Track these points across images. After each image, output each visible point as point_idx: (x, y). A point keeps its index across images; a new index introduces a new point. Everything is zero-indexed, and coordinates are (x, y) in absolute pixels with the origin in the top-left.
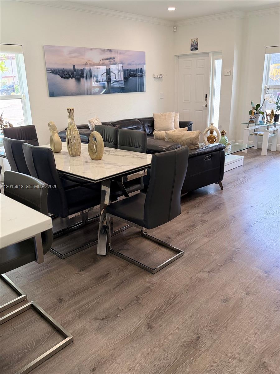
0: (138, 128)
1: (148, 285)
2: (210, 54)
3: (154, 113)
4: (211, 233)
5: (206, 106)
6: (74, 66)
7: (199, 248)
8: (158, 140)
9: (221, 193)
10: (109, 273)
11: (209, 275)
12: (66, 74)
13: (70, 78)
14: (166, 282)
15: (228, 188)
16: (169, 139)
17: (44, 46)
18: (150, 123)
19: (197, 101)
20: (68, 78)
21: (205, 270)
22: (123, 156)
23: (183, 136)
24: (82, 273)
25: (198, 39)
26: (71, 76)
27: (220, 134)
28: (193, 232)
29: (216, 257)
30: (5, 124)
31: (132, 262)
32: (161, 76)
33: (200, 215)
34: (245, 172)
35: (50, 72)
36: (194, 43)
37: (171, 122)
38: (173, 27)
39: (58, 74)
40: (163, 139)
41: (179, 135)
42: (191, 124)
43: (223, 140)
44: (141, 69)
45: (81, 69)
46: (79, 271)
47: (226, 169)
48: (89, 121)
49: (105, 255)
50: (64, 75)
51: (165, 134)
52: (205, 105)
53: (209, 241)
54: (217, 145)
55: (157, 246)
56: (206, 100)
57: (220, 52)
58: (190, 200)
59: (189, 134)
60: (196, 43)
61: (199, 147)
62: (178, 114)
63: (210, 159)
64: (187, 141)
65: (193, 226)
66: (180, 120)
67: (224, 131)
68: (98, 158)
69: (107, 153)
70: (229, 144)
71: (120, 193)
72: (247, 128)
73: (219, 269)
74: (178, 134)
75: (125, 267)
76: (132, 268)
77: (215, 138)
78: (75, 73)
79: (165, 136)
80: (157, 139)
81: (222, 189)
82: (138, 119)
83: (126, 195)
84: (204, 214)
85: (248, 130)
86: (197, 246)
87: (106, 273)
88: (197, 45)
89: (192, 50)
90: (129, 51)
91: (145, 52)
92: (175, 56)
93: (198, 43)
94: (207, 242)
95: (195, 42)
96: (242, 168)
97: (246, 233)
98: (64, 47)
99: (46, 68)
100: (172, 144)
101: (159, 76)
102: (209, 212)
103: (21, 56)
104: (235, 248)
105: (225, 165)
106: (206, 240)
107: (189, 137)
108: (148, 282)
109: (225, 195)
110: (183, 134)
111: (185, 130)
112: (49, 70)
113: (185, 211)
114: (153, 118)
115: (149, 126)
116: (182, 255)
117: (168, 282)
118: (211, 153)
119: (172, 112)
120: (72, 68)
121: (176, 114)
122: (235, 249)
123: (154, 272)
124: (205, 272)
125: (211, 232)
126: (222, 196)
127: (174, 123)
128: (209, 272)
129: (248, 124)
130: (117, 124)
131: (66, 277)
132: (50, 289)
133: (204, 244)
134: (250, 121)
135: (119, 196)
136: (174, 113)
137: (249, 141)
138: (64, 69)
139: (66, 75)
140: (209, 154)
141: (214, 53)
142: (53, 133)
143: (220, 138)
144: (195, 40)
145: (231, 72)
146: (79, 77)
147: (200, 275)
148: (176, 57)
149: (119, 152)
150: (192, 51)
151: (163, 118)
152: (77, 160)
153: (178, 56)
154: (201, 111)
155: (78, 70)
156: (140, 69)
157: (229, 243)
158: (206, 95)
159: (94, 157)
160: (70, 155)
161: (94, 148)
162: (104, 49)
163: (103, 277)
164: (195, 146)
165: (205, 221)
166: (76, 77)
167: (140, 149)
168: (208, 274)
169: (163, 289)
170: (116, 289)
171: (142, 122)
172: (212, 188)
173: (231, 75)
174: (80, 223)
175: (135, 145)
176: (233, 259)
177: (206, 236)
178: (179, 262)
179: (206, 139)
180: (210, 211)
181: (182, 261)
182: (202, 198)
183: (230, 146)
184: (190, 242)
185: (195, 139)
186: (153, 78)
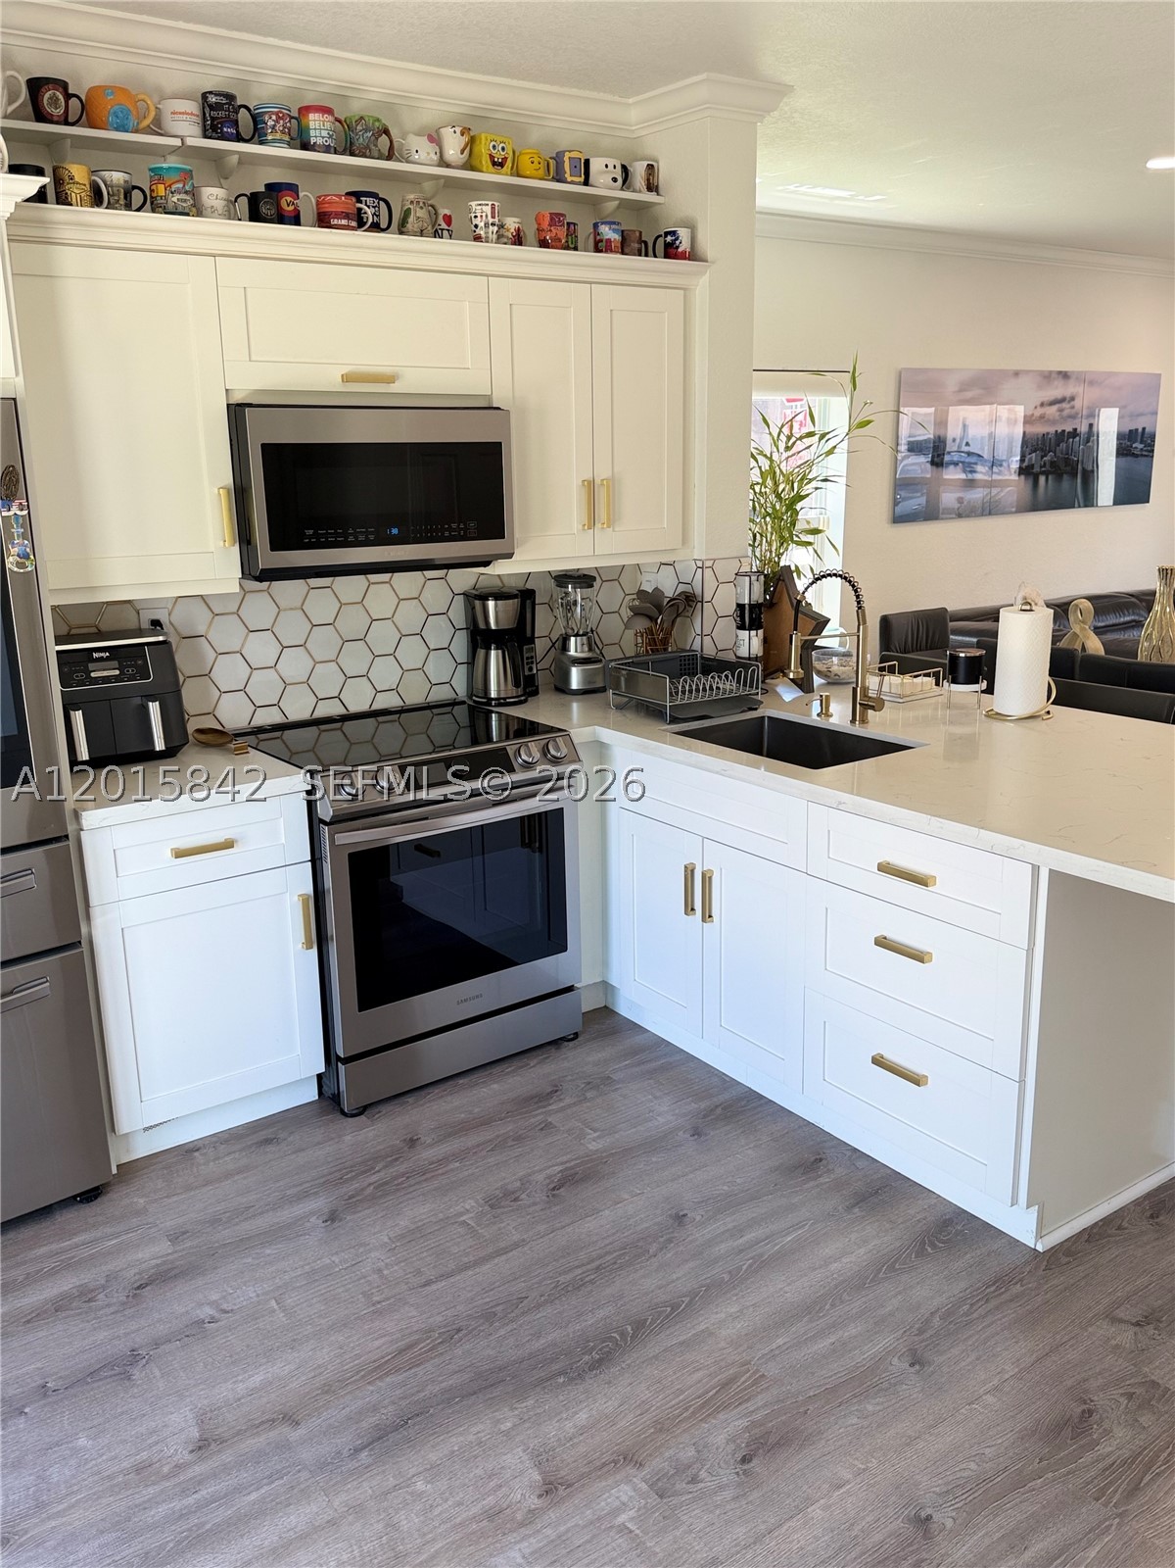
6: (965, 428)
13: (951, 464)
17: (900, 371)
20: (946, 465)
26: (955, 459)
39: (926, 455)
44: (1144, 429)
50: (937, 456)
90: (1114, 372)
91: (1160, 375)
98: (952, 371)
120: (959, 434)
139: (944, 455)
155: (973, 440)
156: (1140, 430)
162: (1051, 372)
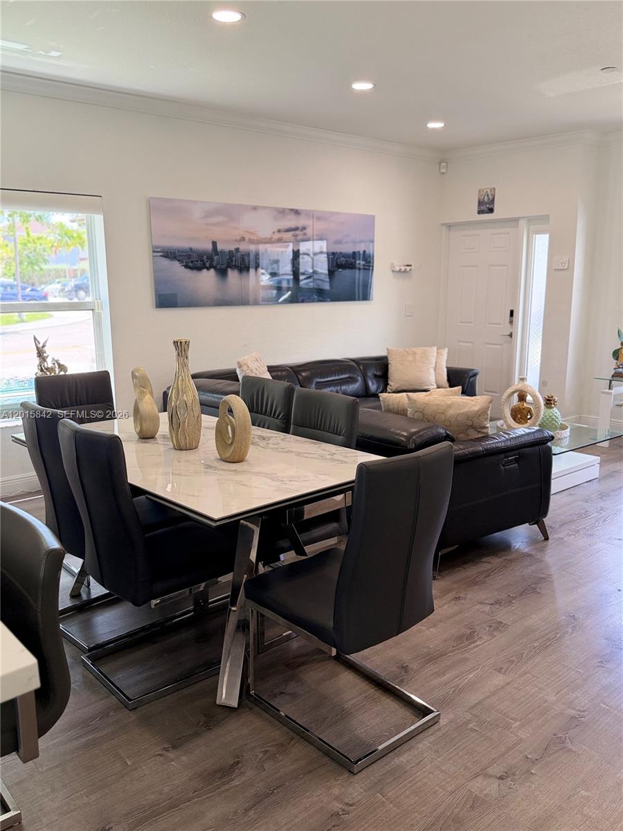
0: (351, 380)
1: (337, 806)
2: (522, 223)
3: (389, 348)
4: (512, 662)
5: (511, 335)
6: (214, 244)
7: (480, 702)
8: (390, 415)
9: (542, 550)
10: (238, 763)
11: (502, 787)
12: (195, 261)
13: (204, 268)
14: (384, 802)
15: (561, 535)
16: (416, 412)
17: (149, 200)
18: (380, 368)
19: (490, 324)
20: (199, 269)
21: (490, 771)
22: (299, 454)
23: (450, 406)
24: (171, 755)
25: (494, 189)
26: (207, 265)
27: (542, 402)
28: (467, 655)
29: (522, 734)
30: (50, 365)
31: (301, 733)
32: (408, 268)
33: (487, 608)
34: (603, 496)
35: (161, 256)
36: (486, 197)
37: (428, 369)
38: (440, 163)
39: (179, 261)
40: (401, 412)
41: (440, 405)
42: (475, 375)
43: (550, 417)
44: (364, 252)
45: (230, 251)
46: (164, 748)
47: (554, 488)
48: (238, 363)
49: (236, 706)
50: (192, 262)
51: (406, 400)
52: (509, 333)
53: (508, 684)
54: (533, 433)
55: (372, 691)
56: (511, 322)
57: (545, 218)
58: (465, 563)
59: (464, 403)
60: (491, 197)
61: (487, 433)
62: (445, 352)
63: (516, 465)
64: (458, 418)
65: (468, 637)
66: (449, 366)
67: (552, 397)
68: (236, 459)
69: (263, 443)
70: (563, 428)
71: (284, 543)
72: (607, 390)
73: (528, 772)
74: (438, 403)
75: (282, 747)
76: (299, 751)
77: (529, 412)
78: (216, 258)
79: (406, 406)
80: (389, 411)
81: (547, 538)
82: (353, 360)
83: (300, 552)
84: (497, 606)
85: (611, 393)
86: (473, 698)
87: (232, 762)
88: (493, 201)
89: (480, 212)
90: (337, 213)
91: (374, 216)
92: (443, 224)
93: (494, 198)
94: (503, 687)
95: (488, 195)
96: (595, 485)
97: (603, 667)
98: (194, 202)
99: (153, 247)
100: (423, 425)
101: (403, 268)
102: (510, 600)
103: (99, 219)
104: (574, 709)
105: (552, 477)
106: (499, 680)
107: (465, 410)
108: (337, 798)
109: (552, 556)
110: (450, 402)
111: (455, 394)
112: (159, 250)
113: (450, 594)
114: (386, 358)
115: (376, 376)
116: (435, 721)
117: (391, 802)
118: (517, 452)
119: (431, 346)
120: (209, 247)
121: (440, 351)
122: (573, 712)
123: (356, 768)
124: (490, 776)
125: (514, 658)
126: (546, 556)
127: (435, 370)
128: (501, 778)
129: (611, 381)
130: (304, 371)
131: (129, 763)
132: (85, 798)
133: (494, 694)
134: (615, 373)
135: (284, 551)
136: (435, 349)
137: (612, 420)
138: (191, 249)
139: (197, 261)
140: (512, 453)
141: (530, 220)
142: (142, 393)
143: (542, 413)
144: (489, 191)
145: (571, 262)
146: (224, 266)
147: (477, 785)
148: (444, 228)
149: (292, 442)
150: (481, 215)
151: (410, 358)
152: (187, 461)
153: (450, 226)
154: (499, 346)
155: (223, 252)
156: (362, 252)
157: (557, 694)
158: (512, 313)
159: (228, 454)
160: (174, 446)
161: (228, 433)
162: (284, 209)
163: (223, 773)
164: (479, 432)
165: (499, 626)
166: (218, 266)
167: (341, 438)
168: (499, 785)
169: (374, 822)
170: (251, 813)
171: (361, 367)
172: (520, 536)
173: (569, 268)
174: (188, 612)
175: (329, 427)
176: (568, 741)
177: (500, 670)
178: (423, 744)
179: (508, 414)
180: (514, 598)
181: (432, 738)
182: (495, 561)
183: (567, 433)
184: (458, 685)
185: (480, 416)
186: (391, 272)
